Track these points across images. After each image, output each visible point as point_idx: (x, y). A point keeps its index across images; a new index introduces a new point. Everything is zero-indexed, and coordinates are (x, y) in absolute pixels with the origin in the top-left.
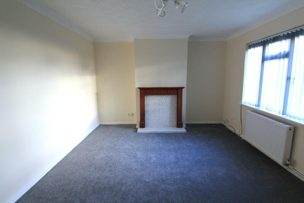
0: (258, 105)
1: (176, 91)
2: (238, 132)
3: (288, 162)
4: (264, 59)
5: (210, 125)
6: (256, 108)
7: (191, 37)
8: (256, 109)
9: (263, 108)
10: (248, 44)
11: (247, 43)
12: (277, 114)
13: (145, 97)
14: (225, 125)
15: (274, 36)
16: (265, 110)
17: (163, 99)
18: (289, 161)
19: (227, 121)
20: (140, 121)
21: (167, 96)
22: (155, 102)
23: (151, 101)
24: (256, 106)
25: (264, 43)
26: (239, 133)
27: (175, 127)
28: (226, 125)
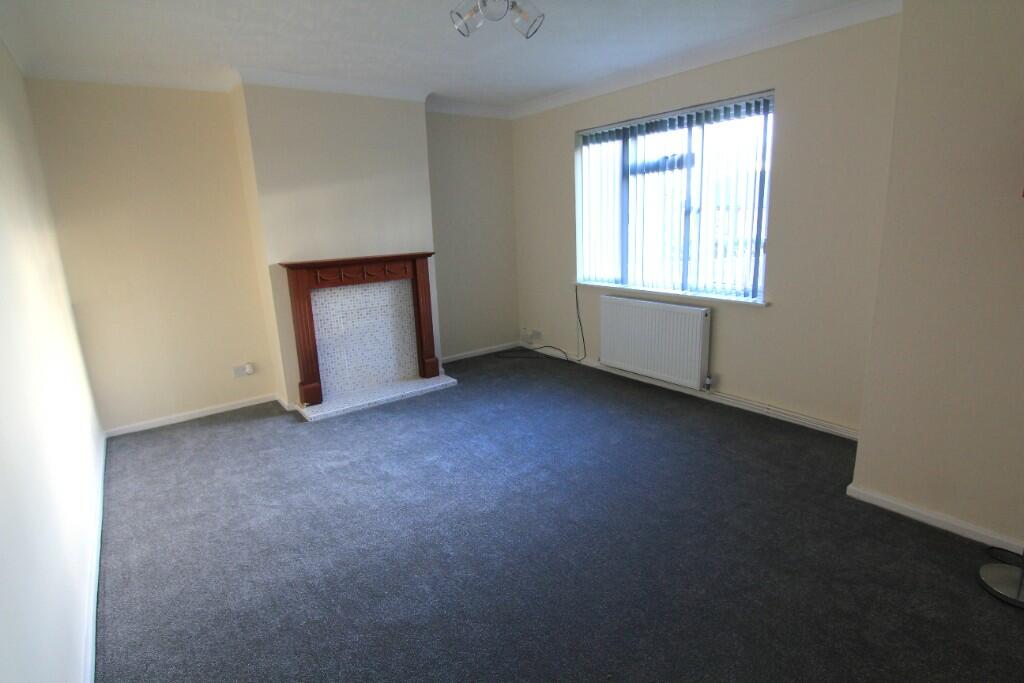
0: (623, 280)
1: (409, 266)
2: (573, 356)
3: (708, 381)
4: (626, 173)
5: (498, 355)
6: (619, 286)
7: (432, 99)
8: (620, 289)
9: (635, 283)
10: (578, 132)
11: (577, 129)
12: (669, 290)
13: (312, 294)
14: (531, 347)
15: (648, 120)
16: (640, 287)
17: (371, 298)
18: (709, 377)
19: (537, 335)
20: (302, 384)
21: (383, 284)
22: (345, 308)
23: (335, 308)
24: (616, 282)
25: (625, 134)
26: (578, 356)
27: (414, 378)
28: (535, 346)
